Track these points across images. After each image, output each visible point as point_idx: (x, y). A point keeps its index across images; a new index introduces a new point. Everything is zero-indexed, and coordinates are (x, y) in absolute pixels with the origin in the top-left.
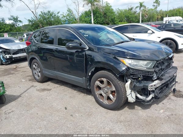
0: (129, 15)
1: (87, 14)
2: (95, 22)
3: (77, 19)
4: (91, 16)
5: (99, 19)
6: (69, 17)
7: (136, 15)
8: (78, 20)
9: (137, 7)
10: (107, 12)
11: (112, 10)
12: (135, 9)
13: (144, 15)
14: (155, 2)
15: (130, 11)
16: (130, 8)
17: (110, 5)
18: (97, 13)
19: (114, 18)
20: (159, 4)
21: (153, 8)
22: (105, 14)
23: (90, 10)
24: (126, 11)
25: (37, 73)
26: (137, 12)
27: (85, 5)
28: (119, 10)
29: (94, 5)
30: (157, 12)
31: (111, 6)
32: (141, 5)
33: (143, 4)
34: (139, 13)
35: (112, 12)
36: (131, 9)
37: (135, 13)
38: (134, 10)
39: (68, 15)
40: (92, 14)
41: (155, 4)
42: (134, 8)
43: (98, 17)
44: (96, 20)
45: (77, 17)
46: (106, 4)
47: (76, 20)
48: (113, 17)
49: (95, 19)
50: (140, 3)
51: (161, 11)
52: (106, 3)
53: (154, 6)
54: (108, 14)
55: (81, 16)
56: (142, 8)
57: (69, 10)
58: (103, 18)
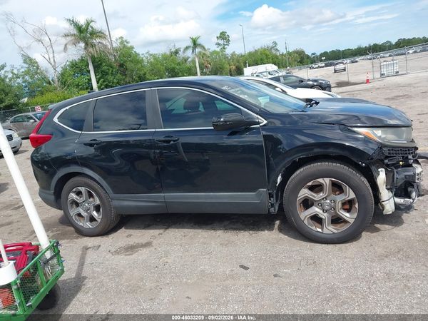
0: (173, 65)
1: (78, 68)
2: (101, 85)
3: (52, 80)
4: (89, 72)
5: (110, 78)
6: (31, 78)
7: (188, 65)
8: (57, 84)
9: (187, 48)
10: (125, 61)
11: (137, 55)
12: (184, 52)
13: (203, 64)
14: (220, 37)
15: (174, 56)
16: (173, 50)
17: (129, 45)
18: (104, 64)
19: (145, 74)
20: (229, 41)
21: (218, 49)
22: (121, 65)
23: (82, 57)
24: (165, 57)
25: (84, 214)
26: (189, 58)
27: (69, 47)
28: (151, 55)
29: (93, 46)
30: (226, 58)
31: (132, 48)
32: (195, 44)
33: (199, 41)
34: (194, 61)
35: (136, 60)
36: (176, 52)
37: (186, 61)
38: (181, 54)
39: (27, 73)
40: (91, 68)
41: (221, 42)
42: (182, 50)
43: (107, 74)
44: (102, 80)
45: (52, 75)
46: (121, 43)
47: (50, 83)
48: (142, 72)
49: (101, 78)
50: (192, 39)
51: (233, 54)
52: (119, 41)
53: (219, 44)
54: (129, 65)
55: (62, 74)
56: (198, 50)
57: (29, 61)
58: (119, 76)
